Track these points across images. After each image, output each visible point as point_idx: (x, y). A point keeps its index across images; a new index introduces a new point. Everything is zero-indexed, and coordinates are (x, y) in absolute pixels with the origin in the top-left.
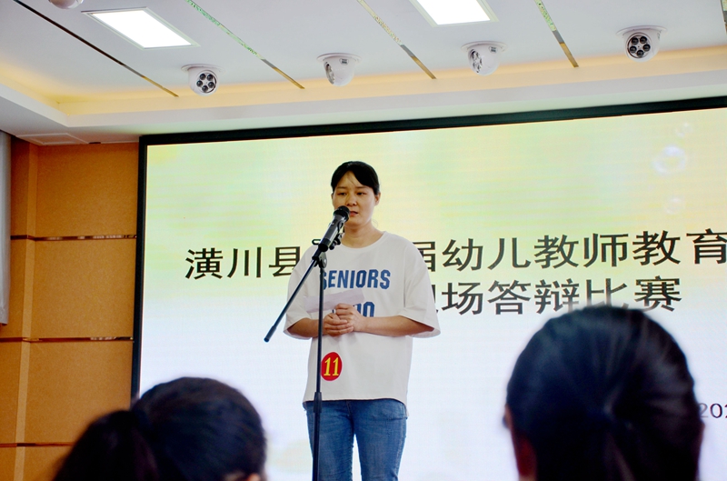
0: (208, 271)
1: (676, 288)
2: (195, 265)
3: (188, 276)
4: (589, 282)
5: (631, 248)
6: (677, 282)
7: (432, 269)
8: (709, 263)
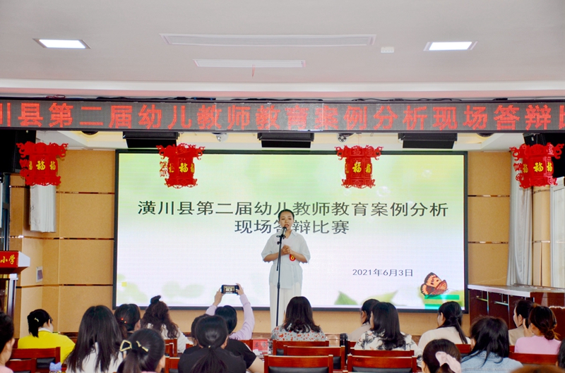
0: (149, 211)
1: (347, 225)
2: (143, 208)
3: (139, 213)
4: (314, 222)
5: (331, 209)
7: (250, 214)
8: (360, 215)
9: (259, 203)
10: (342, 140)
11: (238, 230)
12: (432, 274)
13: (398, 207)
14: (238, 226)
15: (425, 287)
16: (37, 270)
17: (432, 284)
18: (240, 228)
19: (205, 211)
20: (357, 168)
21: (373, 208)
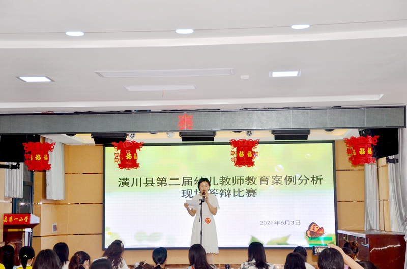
0: (125, 184)
1: (256, 191)
2: (121, 183)
3: (119, 186)
4: (234, 189)
5: (245, 180)
6: (256, 189)
7: (191, 185)
8: (264, 185)
9: (197, 178)
10: (250, 135)
11: (184, 196)
12: (313, 223)
13: (289, 179)
14: (184, 193)
15: (309, 232)
16: (53, 225)
17: (314, 230)
18: (185, 194)
19: (162, 184)
20: (241, 154)
21: (273, 180)
